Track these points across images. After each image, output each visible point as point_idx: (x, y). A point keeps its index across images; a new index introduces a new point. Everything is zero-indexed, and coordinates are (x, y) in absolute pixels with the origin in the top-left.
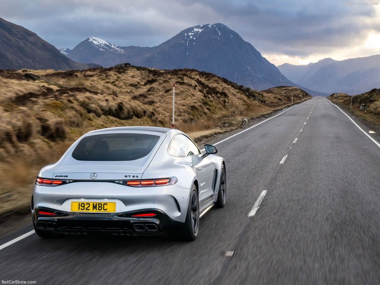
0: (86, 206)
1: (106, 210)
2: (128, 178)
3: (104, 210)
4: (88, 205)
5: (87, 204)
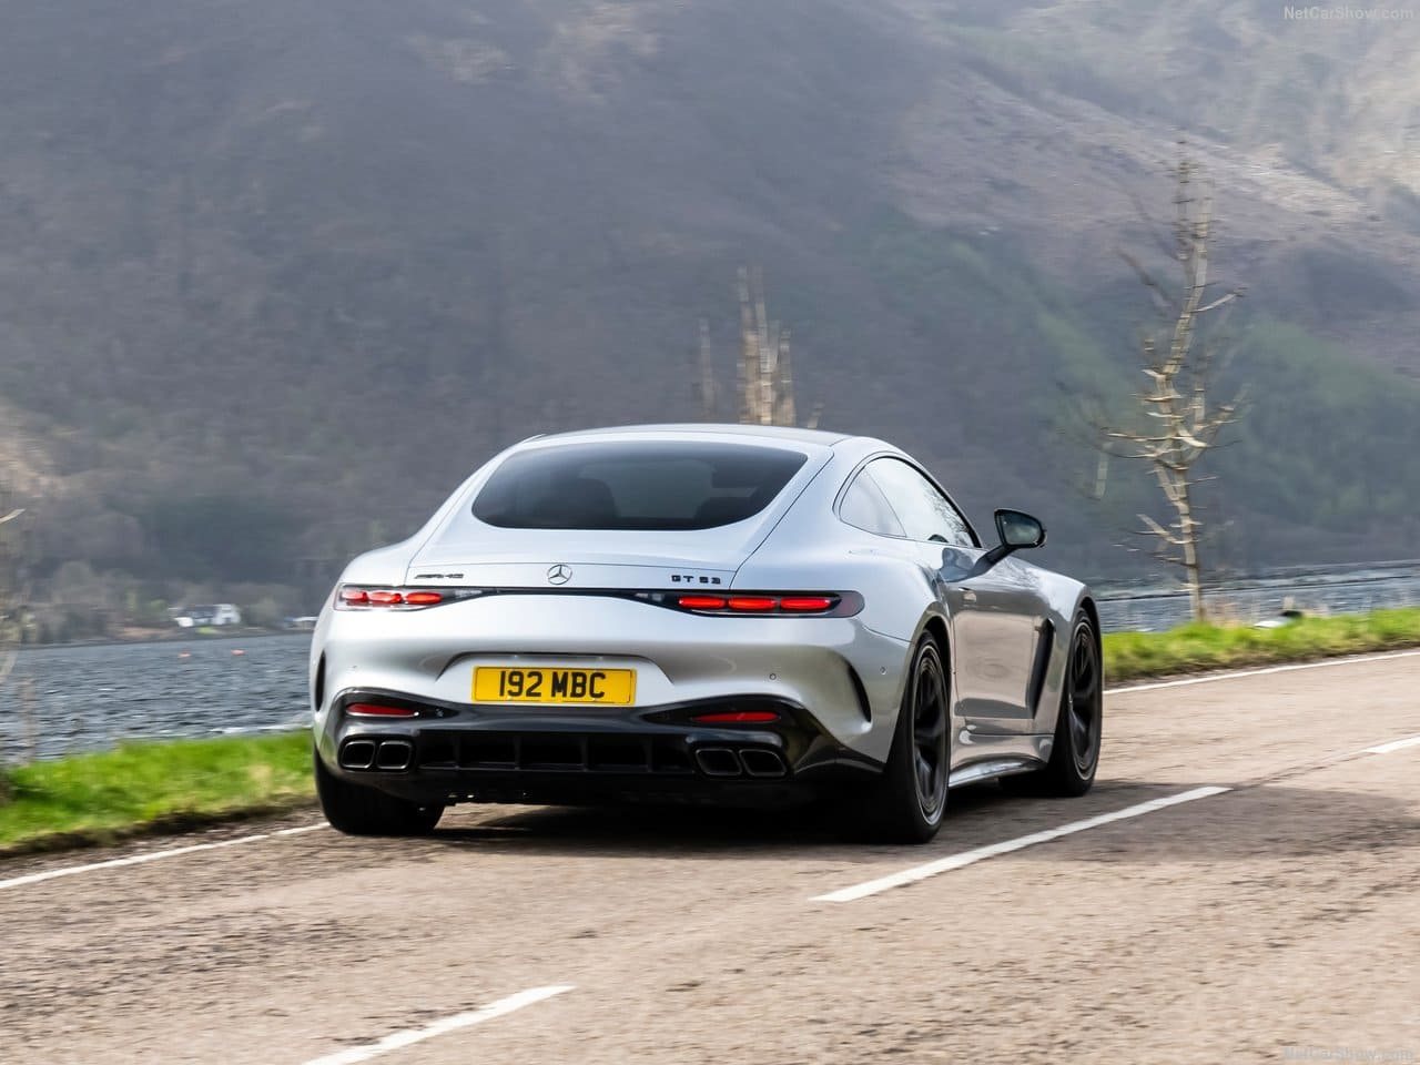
0: (528, 683)
3: (593, 695)
4: (535, 679)
5: (530, 675)
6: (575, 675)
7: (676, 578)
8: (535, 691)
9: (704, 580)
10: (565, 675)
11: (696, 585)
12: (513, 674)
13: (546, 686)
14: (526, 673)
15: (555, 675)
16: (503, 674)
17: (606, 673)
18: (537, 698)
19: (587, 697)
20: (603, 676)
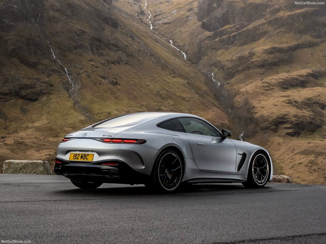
0: (78, 156)
1: (88, 159)
2: (105, 137)
3: (87, 159)
6: (84, 155)
7: (104, 136)
8: (78, 158)
9: (109, 136)
10: (83, 155)
11: (107, 137)
12: (76, 155)
13: (80, 158)
14: (77, 154)
15: (81, 155)
16: (74, 155)
17: (89, 155)
18: (78, 160)
19: (86, 159)
20: (88, 155)
